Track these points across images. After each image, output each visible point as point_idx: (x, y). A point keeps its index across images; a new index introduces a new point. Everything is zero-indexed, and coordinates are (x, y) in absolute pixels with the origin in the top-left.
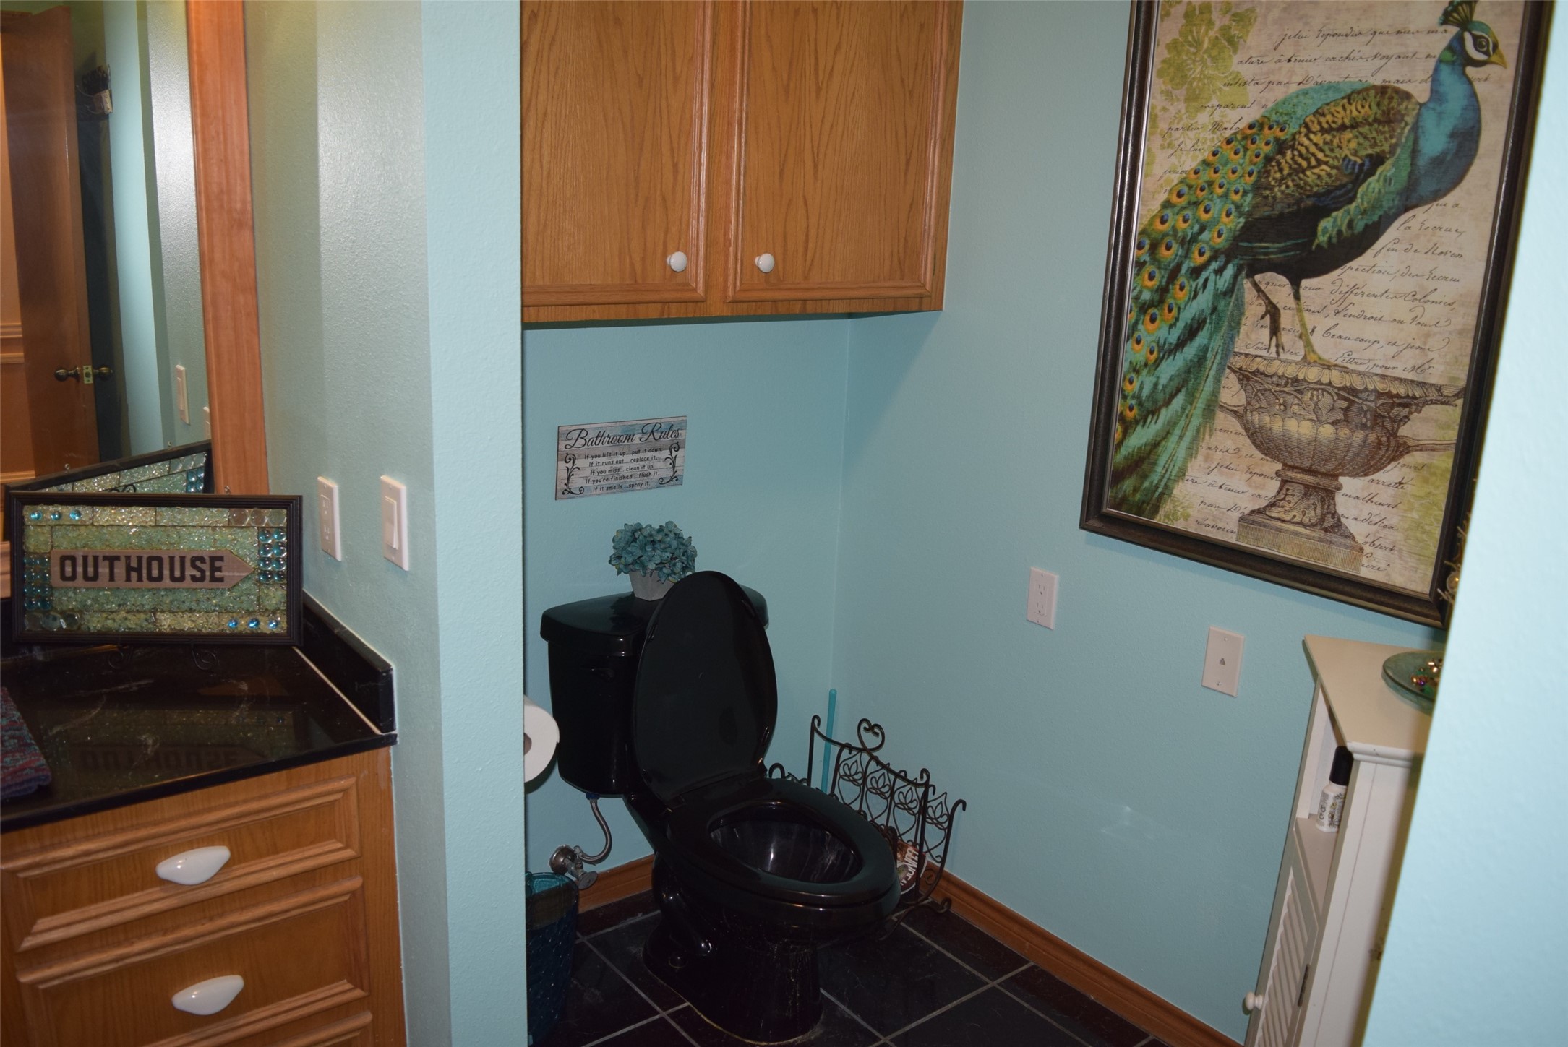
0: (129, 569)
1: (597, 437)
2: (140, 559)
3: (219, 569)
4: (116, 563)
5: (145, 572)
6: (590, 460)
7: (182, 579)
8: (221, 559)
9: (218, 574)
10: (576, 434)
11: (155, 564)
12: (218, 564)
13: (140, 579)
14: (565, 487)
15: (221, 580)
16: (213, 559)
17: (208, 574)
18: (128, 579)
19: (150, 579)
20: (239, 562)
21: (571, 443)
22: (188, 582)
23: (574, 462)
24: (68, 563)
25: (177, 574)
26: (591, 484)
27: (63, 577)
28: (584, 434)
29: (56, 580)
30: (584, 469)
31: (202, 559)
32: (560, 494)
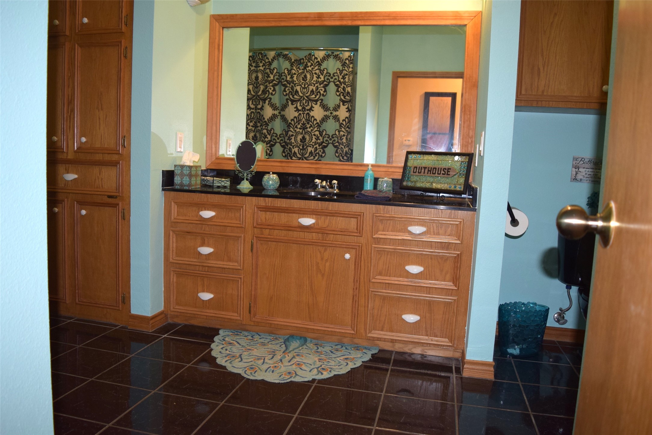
0: (428, 171)
1: (589, 162)
2: (431, 168)
3: (449, 172)
4: (426, 169)
5: (432, 172)
6: (585, 169)
7: (440, 174)
8: (450, 169)
9: (449, 173)
10: (580, 159)
11: (435, 170)
12: (449, 170)
13: (430, 174)
14: (574, 178)
15: (449, 175)
16: (448, 169)
17: (446, 173)
18: (428, 173)
19: (433, 173)
20: (454, 170)
21: (578, 162)
22: (441, 175)
23: (578, 169)
24: (415, 168)
25: (439, 172)
26: (585, 178)
27: (414, 172)
28: (583, 160)
29: (412, 173)
30: (582, 172)
31: (446, 169)
32: (572, 180)
